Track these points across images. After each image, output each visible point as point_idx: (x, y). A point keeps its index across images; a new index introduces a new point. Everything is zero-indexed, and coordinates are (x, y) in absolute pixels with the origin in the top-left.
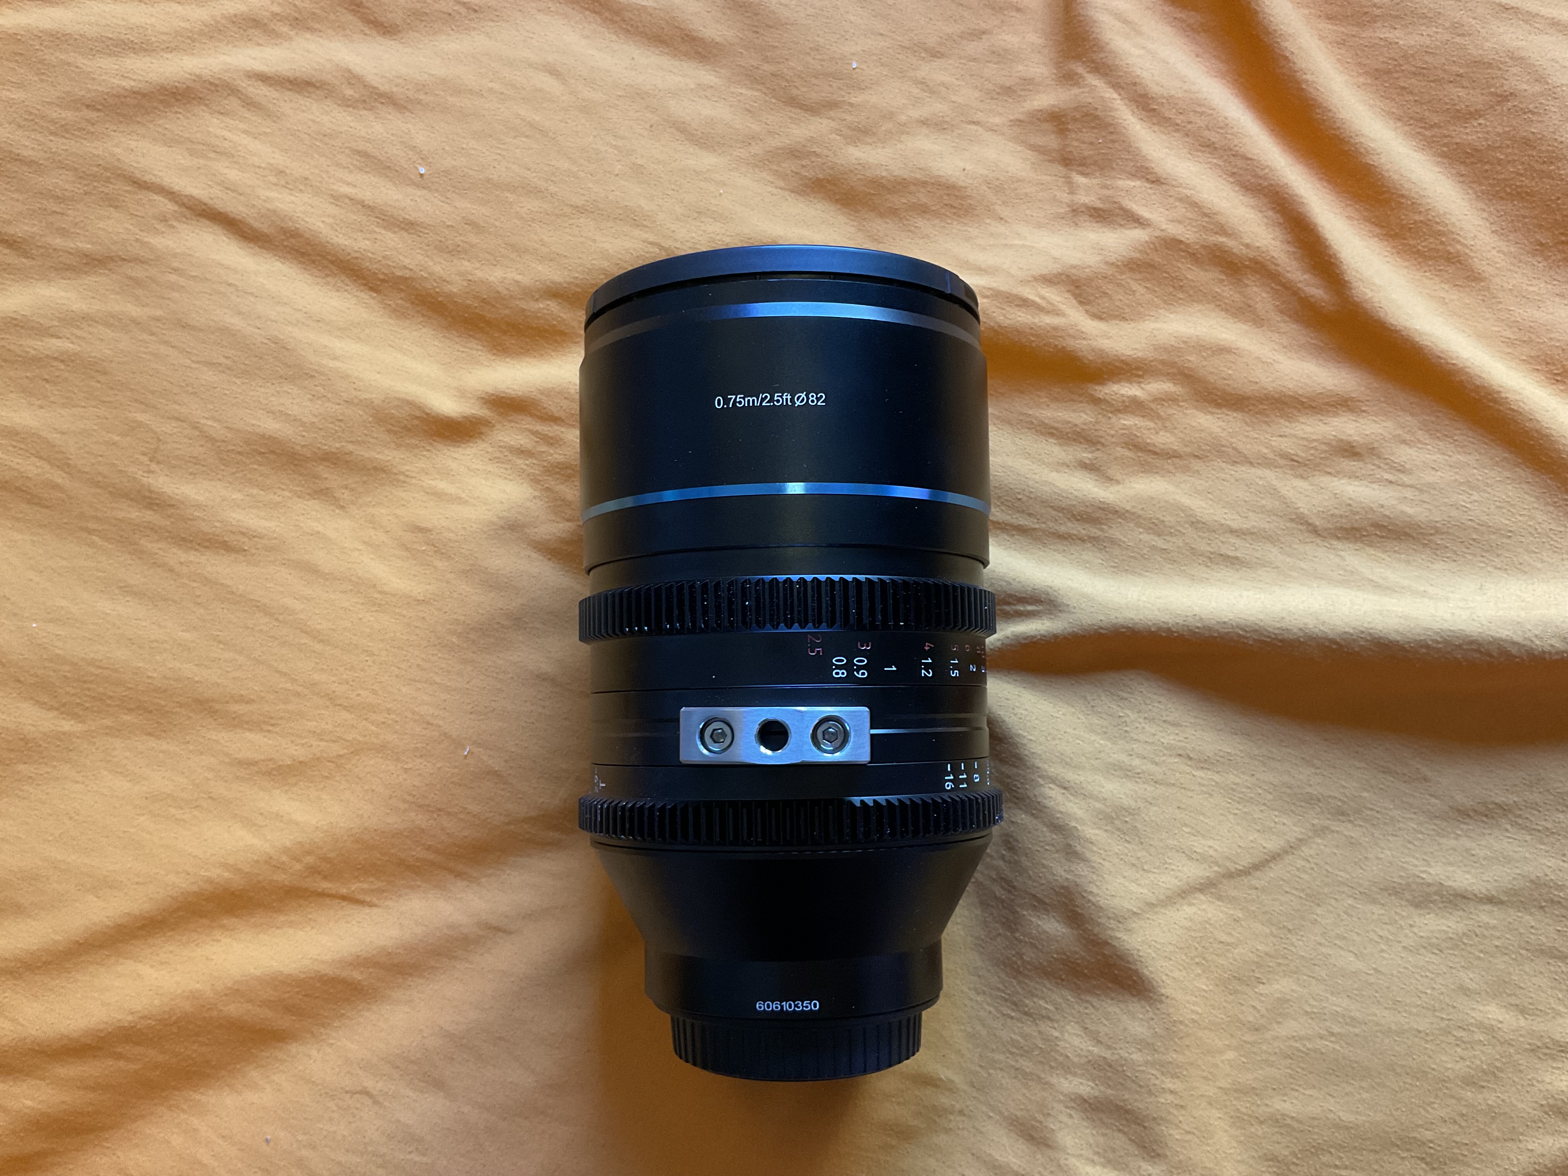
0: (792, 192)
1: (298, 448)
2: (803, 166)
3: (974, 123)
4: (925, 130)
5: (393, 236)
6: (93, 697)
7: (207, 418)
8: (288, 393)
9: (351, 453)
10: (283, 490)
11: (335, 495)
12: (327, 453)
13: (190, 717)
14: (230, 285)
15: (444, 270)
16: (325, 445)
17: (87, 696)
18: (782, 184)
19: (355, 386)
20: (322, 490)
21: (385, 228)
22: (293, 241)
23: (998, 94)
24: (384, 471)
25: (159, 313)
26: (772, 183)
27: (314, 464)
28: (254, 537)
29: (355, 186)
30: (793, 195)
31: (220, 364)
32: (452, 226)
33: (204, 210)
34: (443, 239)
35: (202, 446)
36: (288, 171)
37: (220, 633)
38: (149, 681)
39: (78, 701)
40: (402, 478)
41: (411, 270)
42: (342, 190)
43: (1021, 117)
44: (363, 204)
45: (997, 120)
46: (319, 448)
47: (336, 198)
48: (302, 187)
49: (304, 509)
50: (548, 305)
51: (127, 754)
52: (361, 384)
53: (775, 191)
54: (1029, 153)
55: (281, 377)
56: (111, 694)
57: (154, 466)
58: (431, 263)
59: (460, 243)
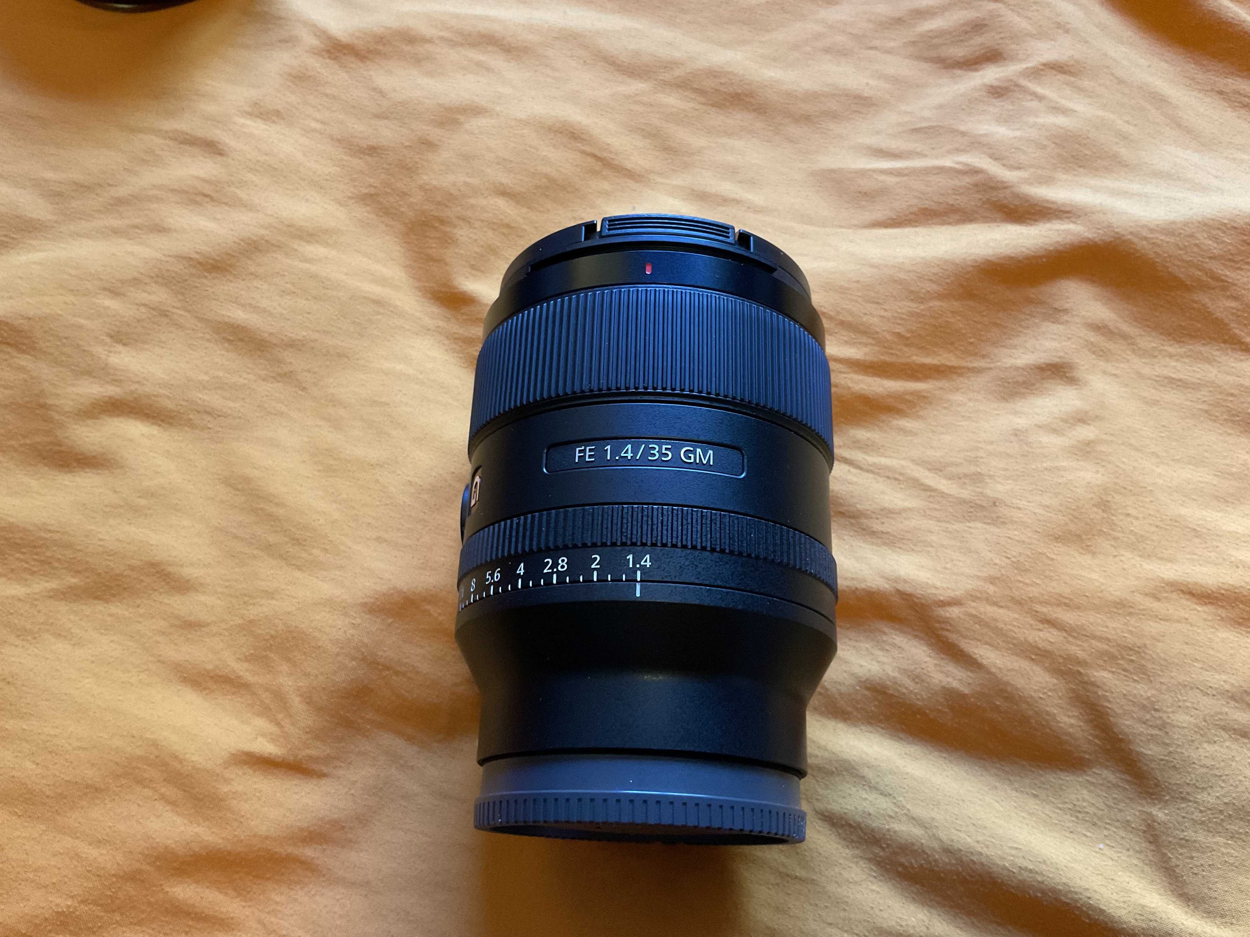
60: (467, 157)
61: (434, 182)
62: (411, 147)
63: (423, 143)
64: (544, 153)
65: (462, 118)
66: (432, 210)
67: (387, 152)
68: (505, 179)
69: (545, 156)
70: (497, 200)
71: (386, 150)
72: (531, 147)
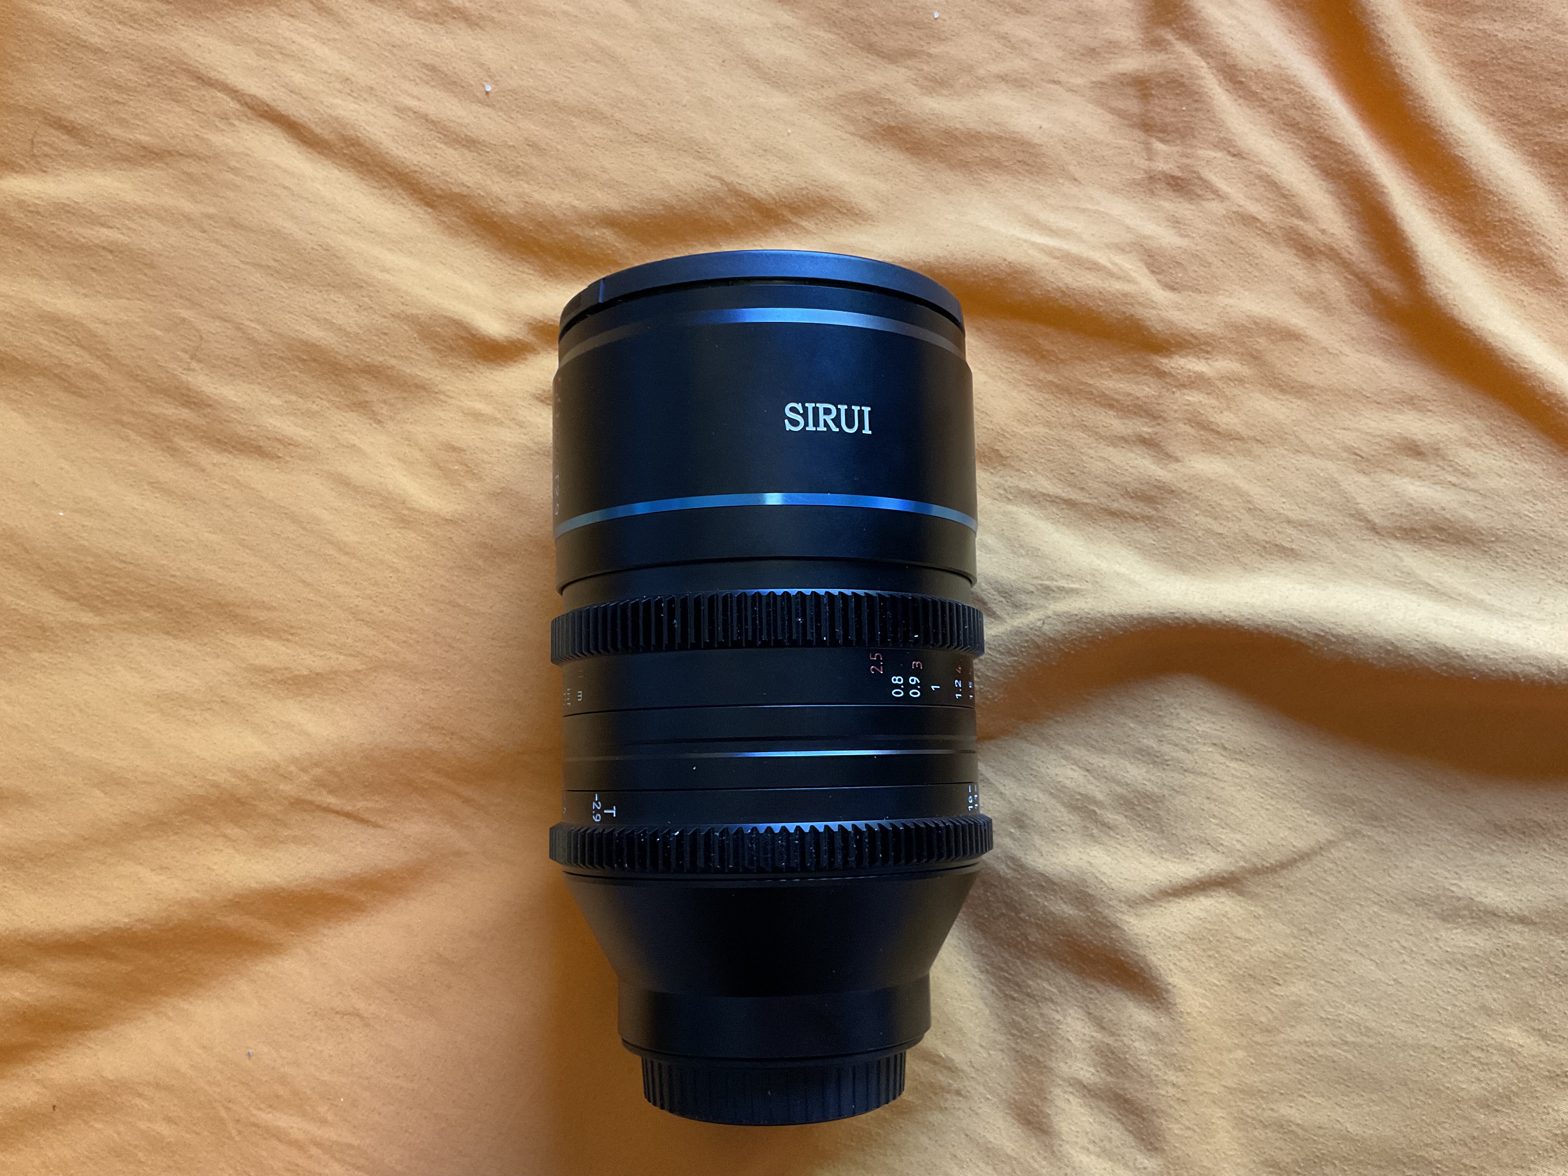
0: (862, 137)
1: (341, 358)
2: (875, 113)
3: (1055, 82)
4: (1003, 86)
5: (453, 152)
6: (114, 591)
7: (252, 321)
8: (335, 301)
9: (393, 367)
10: (322, 399)
11: (374, 409)
12: (368, 366)
13: (210, 620)
14: (286, 188)
15: (501, 189)
16: (368, 357)
17: (108, 589)
18: (852, 129)
19: (403, 300)
20: (360, 403)
21: (446, 143)
22: (353, 149)
23: (1082, 55)
24: (425, 389)
25: (212, 210)
26: (842, 127)
27: (355, 375)
28: (290, 444)
29: (419, 99)
30: (862, 141)
31: (269, 267)
32: (514, 146)
33: (266, 111)
34: (504, 160)
35: (244, 348)
36: (353, 79)
37: (247, 538)
38: (172, 579)
39: (99, 593)
40: (442, 397)
41: (468, 187)
42: (406, 102)
43: (1104, 79)
44: (425, 118)
45: (1079, 81)
46: (362, 360)
47: (400, 111)
48: (366, 96)
49: (341, 421)
50: (604, 233)
51: (144, 651)
52: (408, 298)
53: (845, 136)
54: (1109, 117)
55: (329, 284)
56: (133, 589)
57: (194, 365)
58: (489, 182)
59: (520, 164)
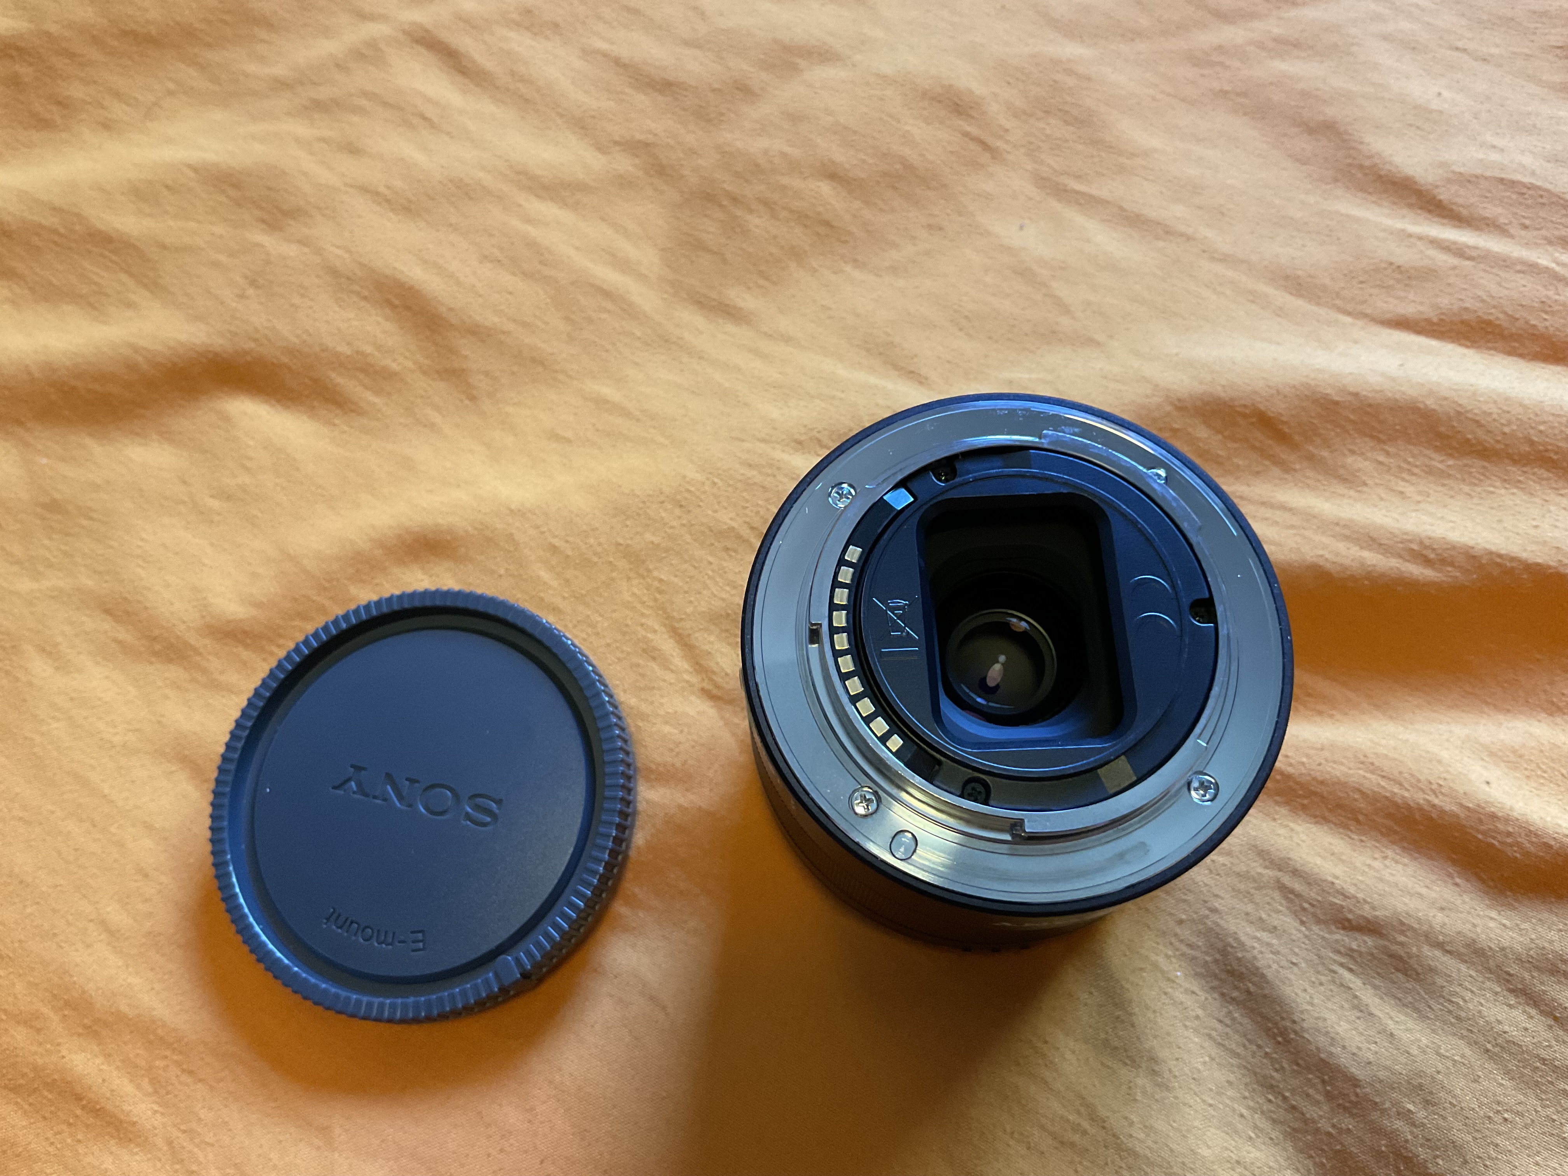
60: (795, 118)
61: (739, 144)
62: (720, 90)
63: (738, 88)
64: (907, 128)
65: (802, 63)
66: (724, 182)
67: (685, 93)
68: (841, 156)
69: (908, 131)
70: (820, 184)
71: (686, 90)
72: (891, 116)
